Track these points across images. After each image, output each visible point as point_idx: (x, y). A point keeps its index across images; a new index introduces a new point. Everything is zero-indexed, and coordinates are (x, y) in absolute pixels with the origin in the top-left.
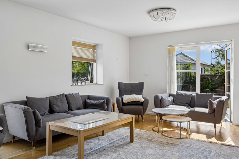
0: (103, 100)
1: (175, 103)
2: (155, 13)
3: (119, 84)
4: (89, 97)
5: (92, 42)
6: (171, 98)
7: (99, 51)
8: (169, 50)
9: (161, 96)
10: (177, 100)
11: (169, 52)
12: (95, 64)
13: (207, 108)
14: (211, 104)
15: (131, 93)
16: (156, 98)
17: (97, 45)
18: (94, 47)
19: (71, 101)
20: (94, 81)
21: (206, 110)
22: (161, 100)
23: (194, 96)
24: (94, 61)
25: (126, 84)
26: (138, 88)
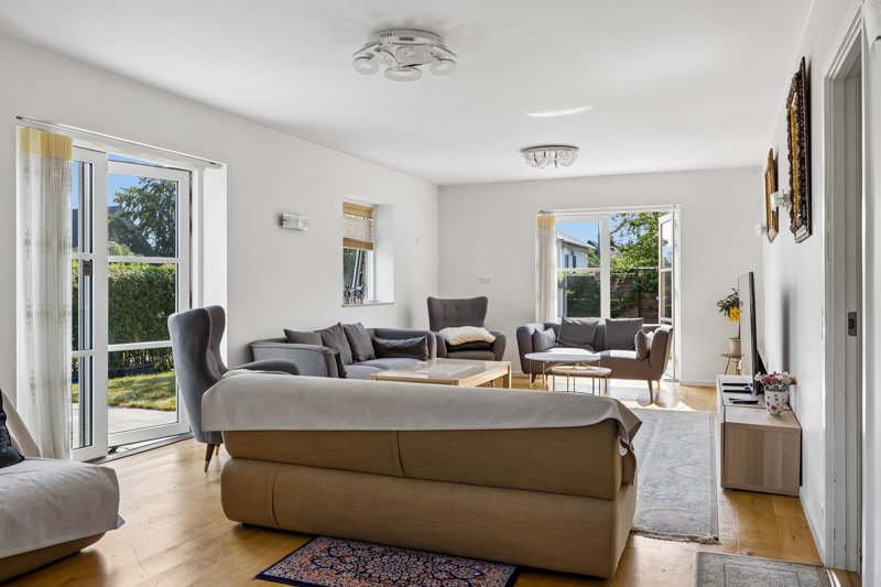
0: (421, 339)
1: (561, 342)
2: (539, 154)
3: (430, 301)
4: (378, 333)
5: (364, 200)
6: (550, 333)
7: (381, 222)
8: (540, 221)
9: (532, 328)
10: (565, 337)
11: (540, 226)
12: (370, 254)
13: (633, 349)
14: (643, 339)
15: (459, 322)
16: (522, 332)
17: (376, 206)
18: (369, 212)
20: (369, 296)
21: (632, 355)
22: (533, 337)
23: (603, 326)
24: (370, 246)
25: (445, 303)
26: (474, 311)
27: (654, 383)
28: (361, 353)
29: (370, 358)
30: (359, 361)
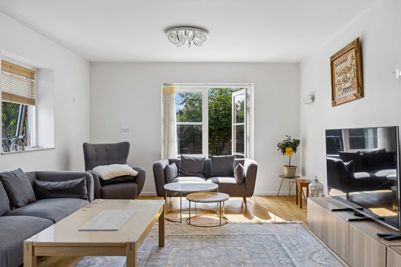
1: (182, 173)
3: (85, 146)
4: (39, 176)
5: (28, 62)
6: (173, 167)
7: (42, 83)
8: (165, 91)
9: (164, 163)
10: (185, 169)
11: (165, 94)
13: (233, 177)
14: (240, 170)
15: (108, 161)
16: (157, 167)
17: (38, 70)
18: (32, 74)
19: (14, 188)
20: (32, 141)
21: (233, 180)
22: (165, 169)
23: (208, 161)
24: (33, 102)
25: (97, 147)
26: (120, 152)
27: (247, 199)
28: (20, 199)
29: (30, 202)
30: (18, 207)
